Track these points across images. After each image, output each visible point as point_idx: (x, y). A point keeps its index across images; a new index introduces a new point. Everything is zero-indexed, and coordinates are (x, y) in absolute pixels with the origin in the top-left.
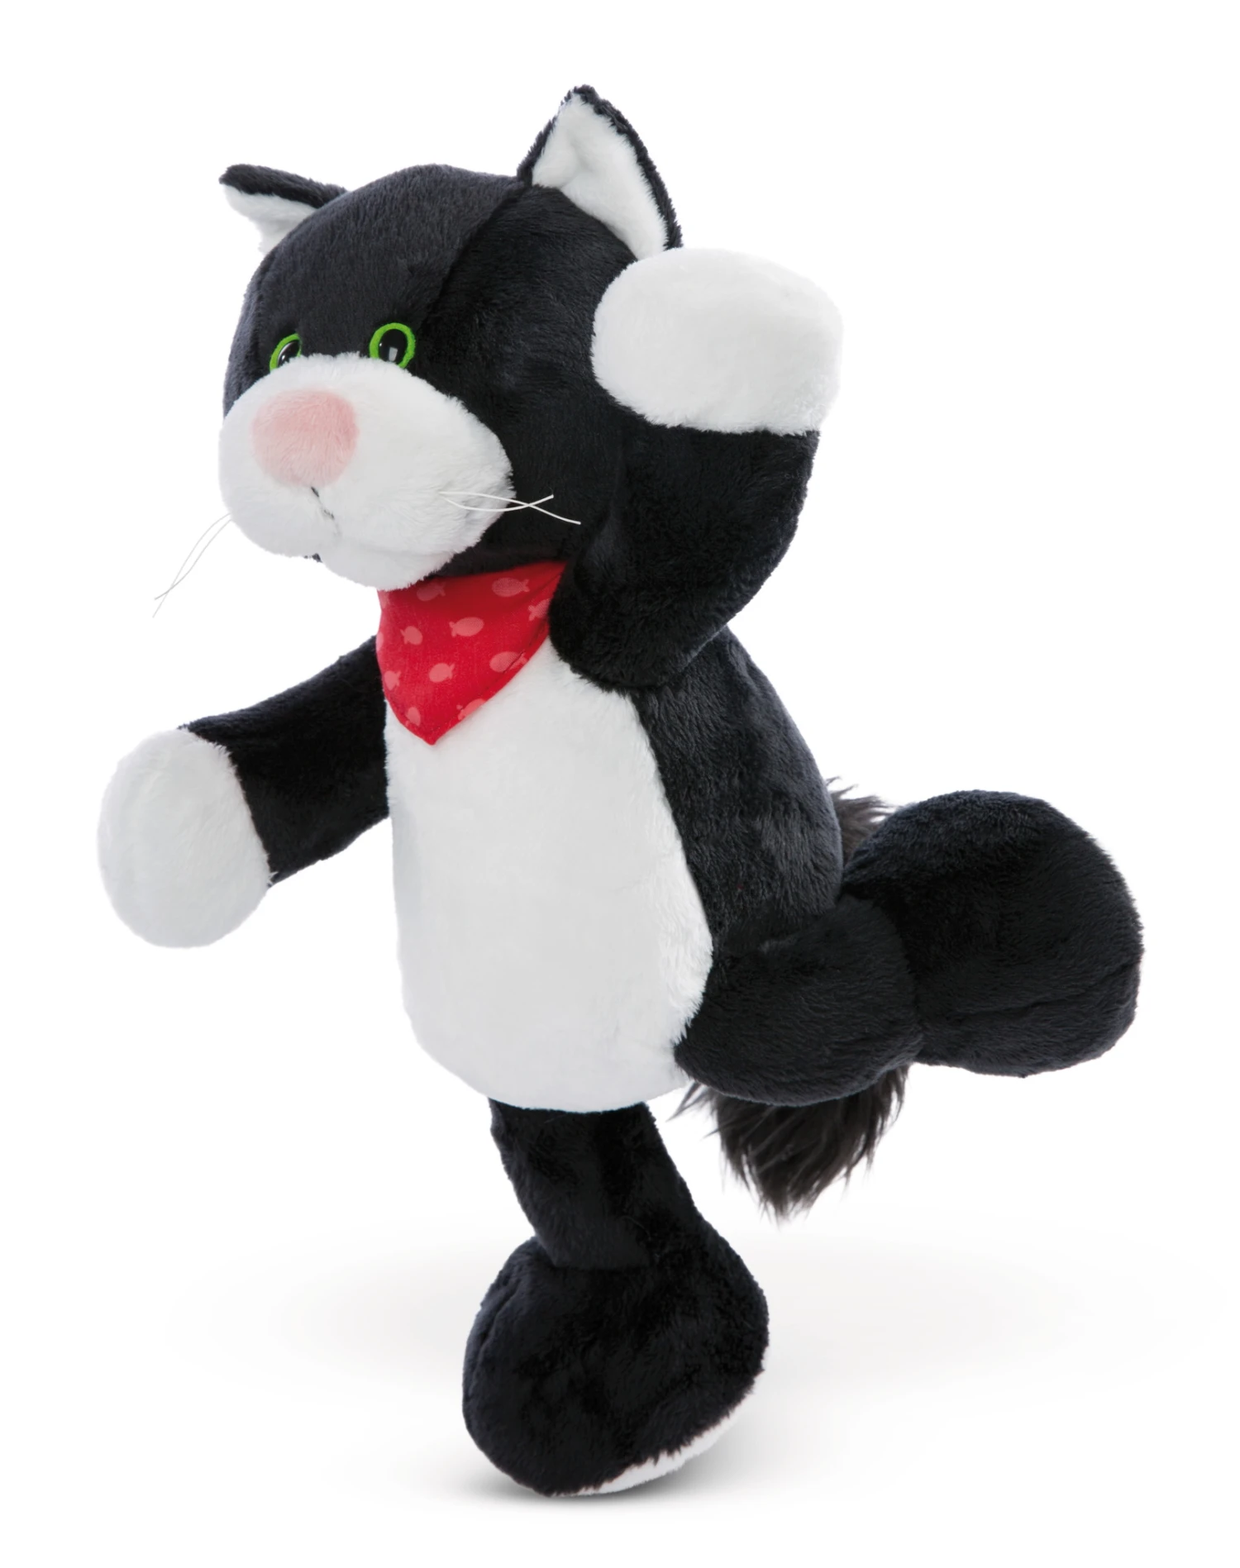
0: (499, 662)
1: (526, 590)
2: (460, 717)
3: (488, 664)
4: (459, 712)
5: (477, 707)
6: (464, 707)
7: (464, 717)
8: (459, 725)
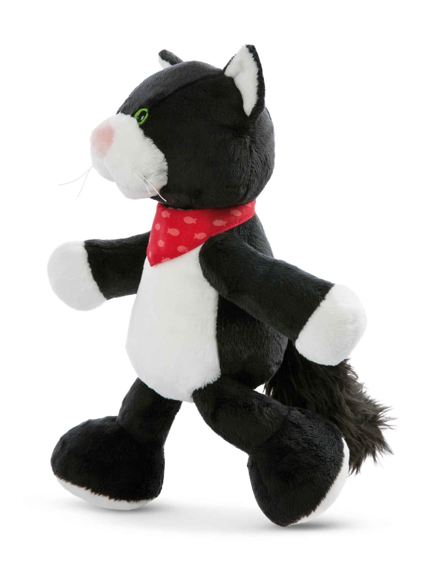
0: (180, 248)
1: (195, 223)
2: (161, 261)
3: (177, 248)
4: (162, 259)
5: (168, 260)
6: (164, 258)
7: (162, 262)
8: (161, 263)
